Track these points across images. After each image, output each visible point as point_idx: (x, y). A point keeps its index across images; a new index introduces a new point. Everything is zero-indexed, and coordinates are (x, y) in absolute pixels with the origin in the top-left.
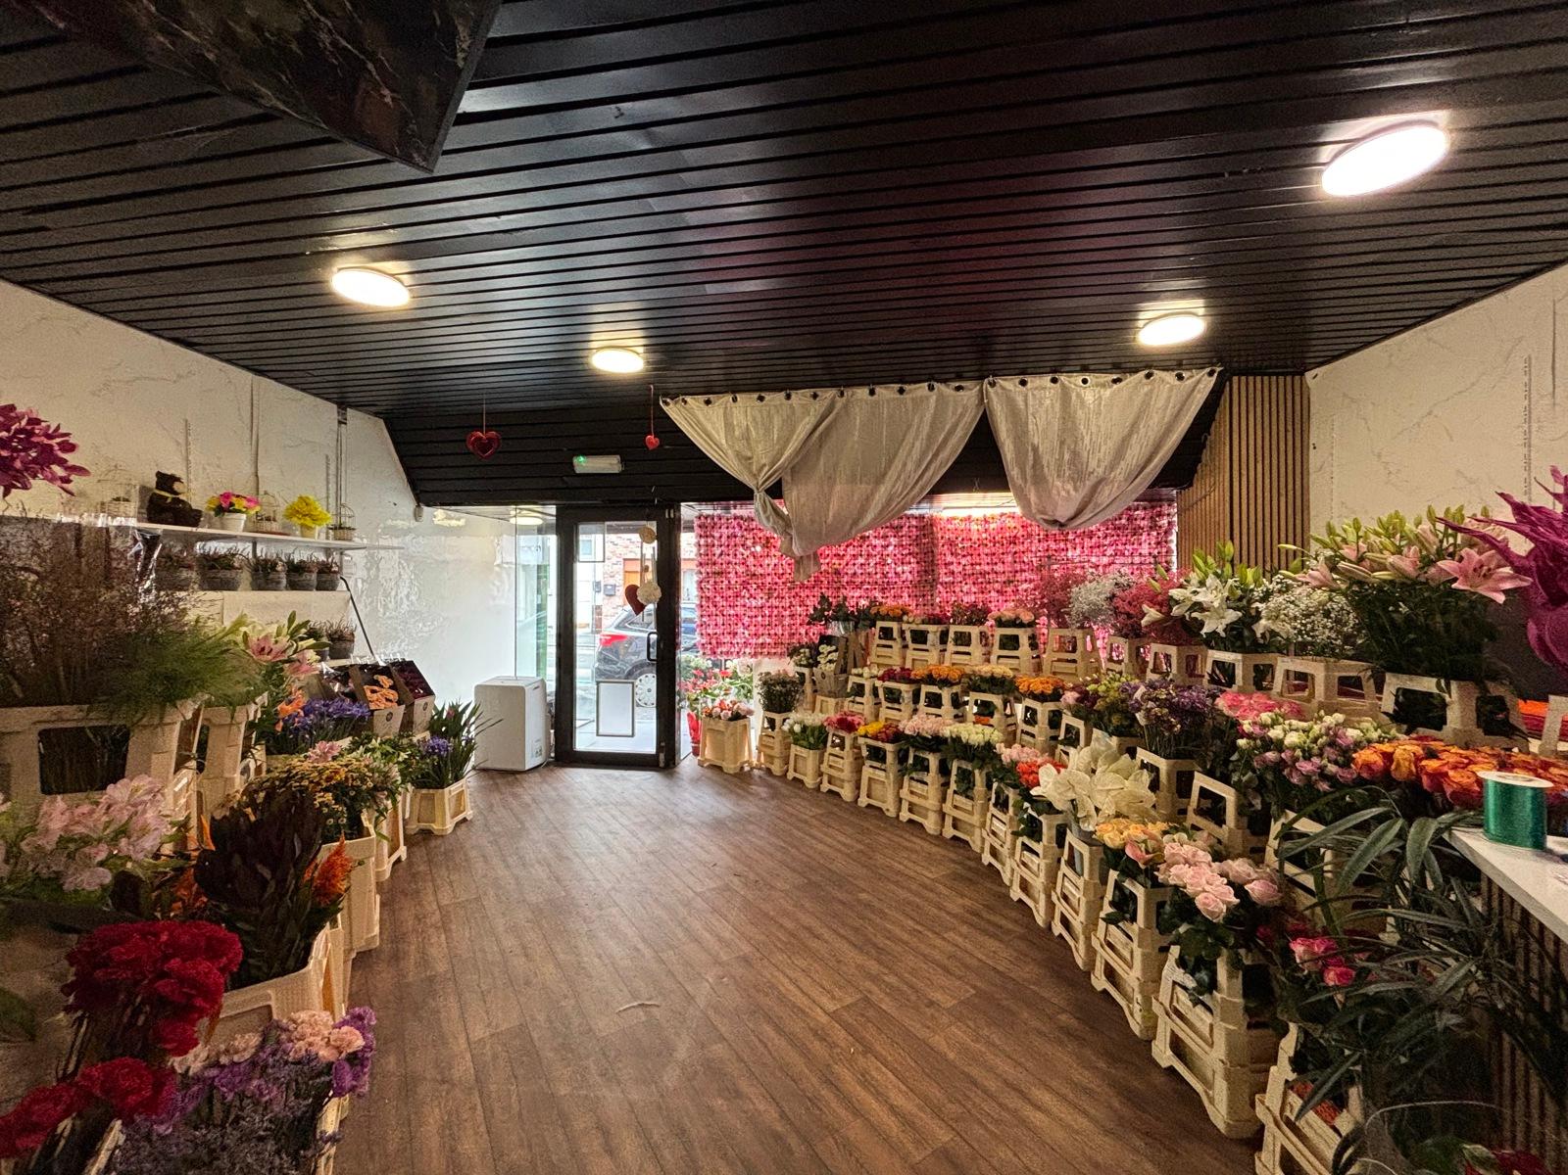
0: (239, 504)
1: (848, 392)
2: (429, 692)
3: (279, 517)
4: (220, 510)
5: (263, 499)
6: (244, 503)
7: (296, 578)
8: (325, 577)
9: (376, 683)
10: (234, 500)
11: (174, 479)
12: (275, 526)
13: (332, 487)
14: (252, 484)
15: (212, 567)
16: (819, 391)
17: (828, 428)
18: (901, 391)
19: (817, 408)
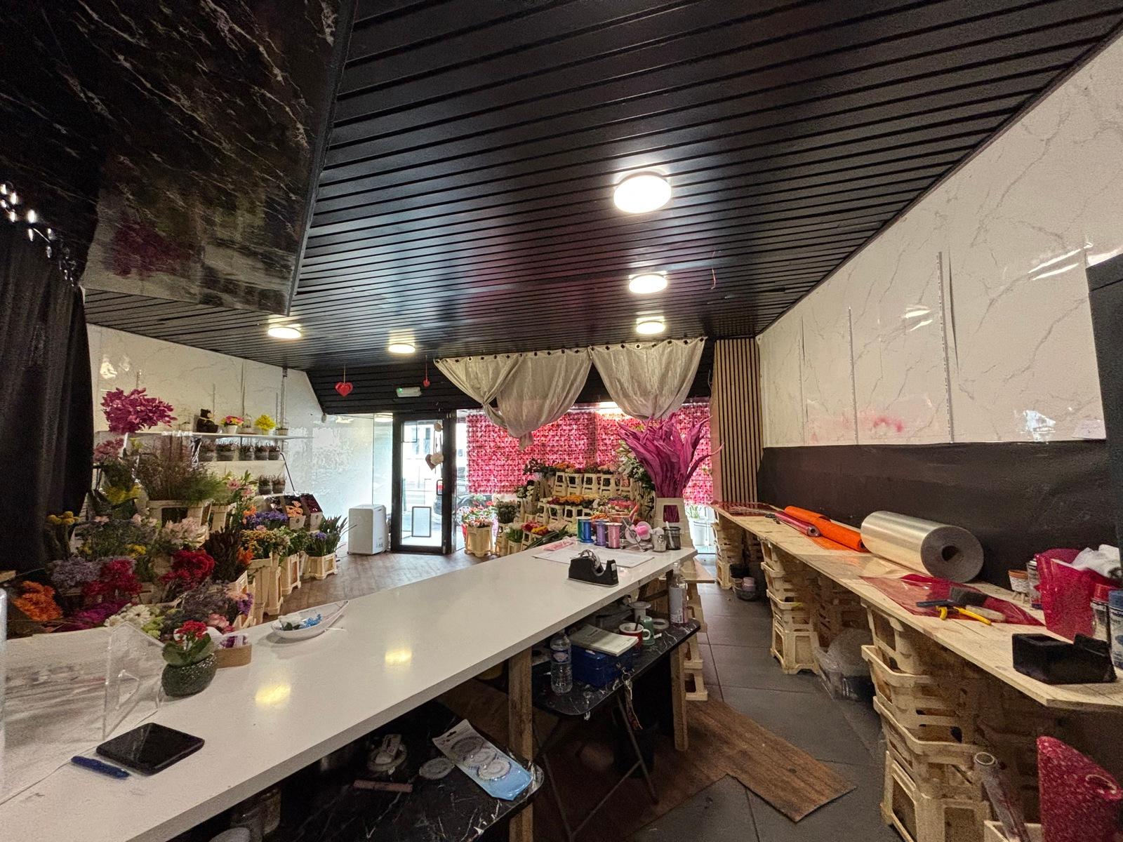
0: (234, 421)
1: (524, 354)
2: (320, 510)
3: (253, 426)
4: (226, 424)
5: (246, 417)
6: (236, 420)
7: (259, 454)
8: (273, 454)
9: (293, 505)
10: (232, 419)
11: (208, 412)
12: (250, 430)
13: (279, 408)
14: (240, 411)
15: (222, 451)
16: (510, 354)
17: (516, 372)
18: (549, 354)
19: (510, 362)
